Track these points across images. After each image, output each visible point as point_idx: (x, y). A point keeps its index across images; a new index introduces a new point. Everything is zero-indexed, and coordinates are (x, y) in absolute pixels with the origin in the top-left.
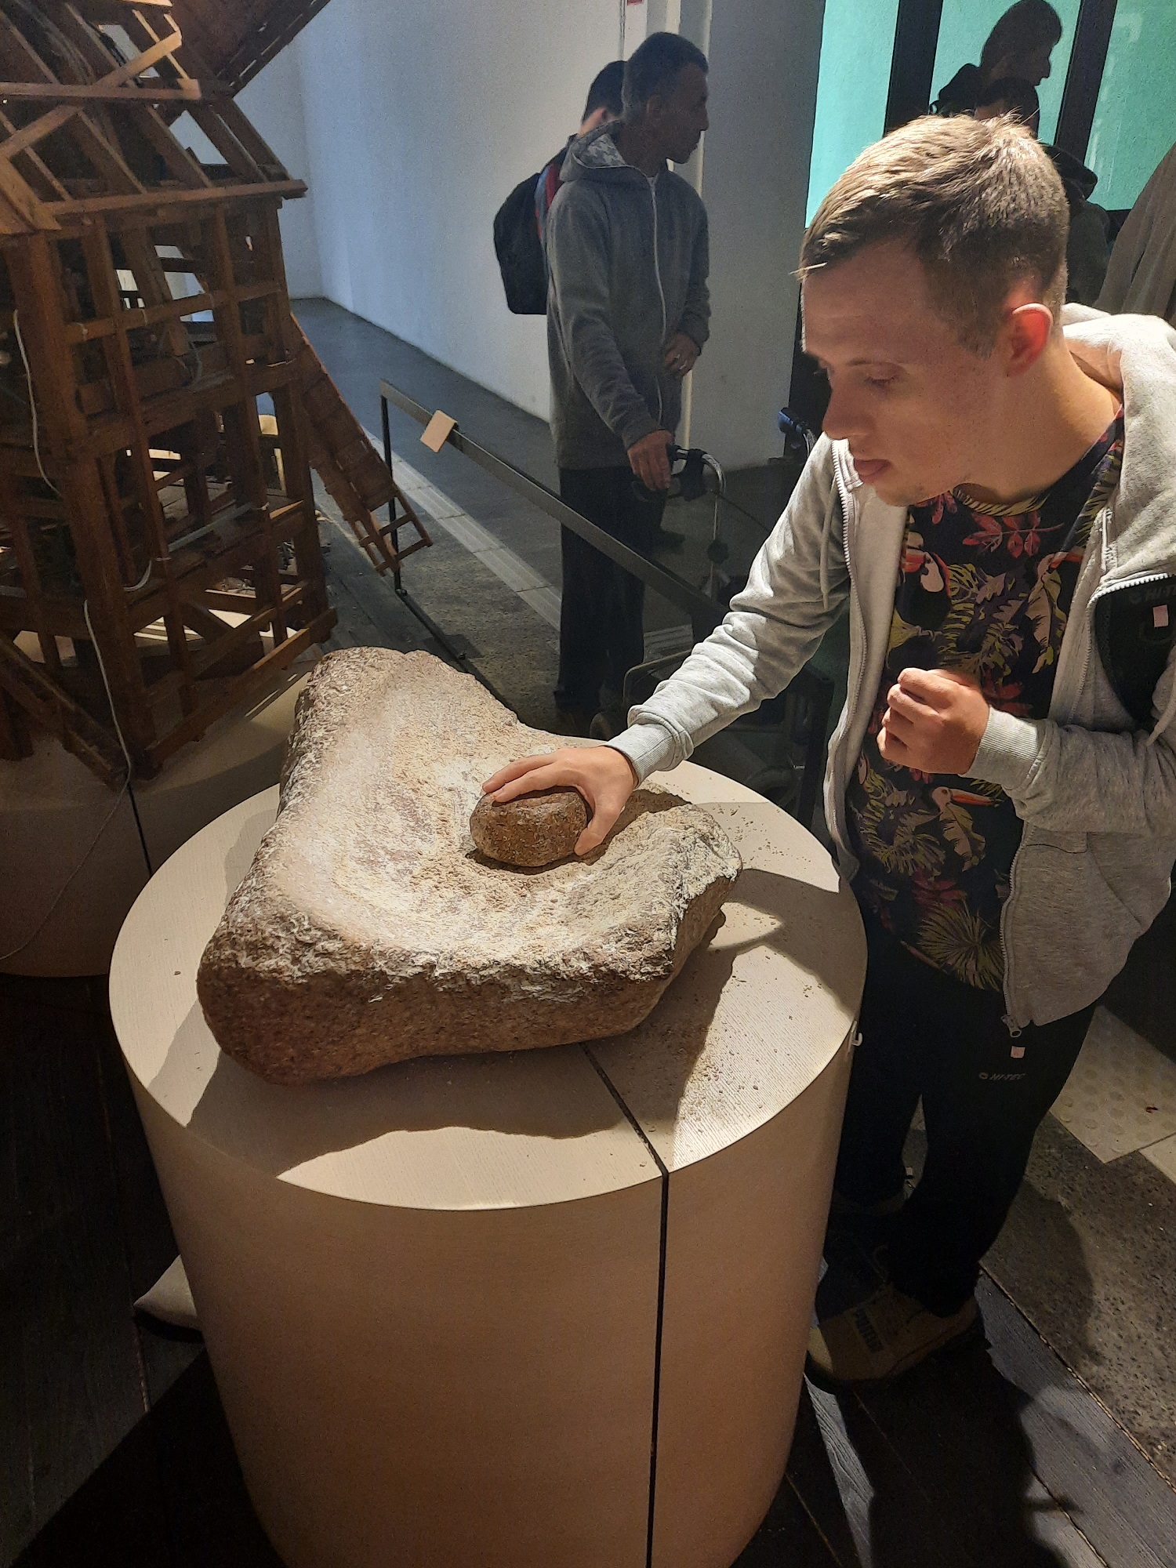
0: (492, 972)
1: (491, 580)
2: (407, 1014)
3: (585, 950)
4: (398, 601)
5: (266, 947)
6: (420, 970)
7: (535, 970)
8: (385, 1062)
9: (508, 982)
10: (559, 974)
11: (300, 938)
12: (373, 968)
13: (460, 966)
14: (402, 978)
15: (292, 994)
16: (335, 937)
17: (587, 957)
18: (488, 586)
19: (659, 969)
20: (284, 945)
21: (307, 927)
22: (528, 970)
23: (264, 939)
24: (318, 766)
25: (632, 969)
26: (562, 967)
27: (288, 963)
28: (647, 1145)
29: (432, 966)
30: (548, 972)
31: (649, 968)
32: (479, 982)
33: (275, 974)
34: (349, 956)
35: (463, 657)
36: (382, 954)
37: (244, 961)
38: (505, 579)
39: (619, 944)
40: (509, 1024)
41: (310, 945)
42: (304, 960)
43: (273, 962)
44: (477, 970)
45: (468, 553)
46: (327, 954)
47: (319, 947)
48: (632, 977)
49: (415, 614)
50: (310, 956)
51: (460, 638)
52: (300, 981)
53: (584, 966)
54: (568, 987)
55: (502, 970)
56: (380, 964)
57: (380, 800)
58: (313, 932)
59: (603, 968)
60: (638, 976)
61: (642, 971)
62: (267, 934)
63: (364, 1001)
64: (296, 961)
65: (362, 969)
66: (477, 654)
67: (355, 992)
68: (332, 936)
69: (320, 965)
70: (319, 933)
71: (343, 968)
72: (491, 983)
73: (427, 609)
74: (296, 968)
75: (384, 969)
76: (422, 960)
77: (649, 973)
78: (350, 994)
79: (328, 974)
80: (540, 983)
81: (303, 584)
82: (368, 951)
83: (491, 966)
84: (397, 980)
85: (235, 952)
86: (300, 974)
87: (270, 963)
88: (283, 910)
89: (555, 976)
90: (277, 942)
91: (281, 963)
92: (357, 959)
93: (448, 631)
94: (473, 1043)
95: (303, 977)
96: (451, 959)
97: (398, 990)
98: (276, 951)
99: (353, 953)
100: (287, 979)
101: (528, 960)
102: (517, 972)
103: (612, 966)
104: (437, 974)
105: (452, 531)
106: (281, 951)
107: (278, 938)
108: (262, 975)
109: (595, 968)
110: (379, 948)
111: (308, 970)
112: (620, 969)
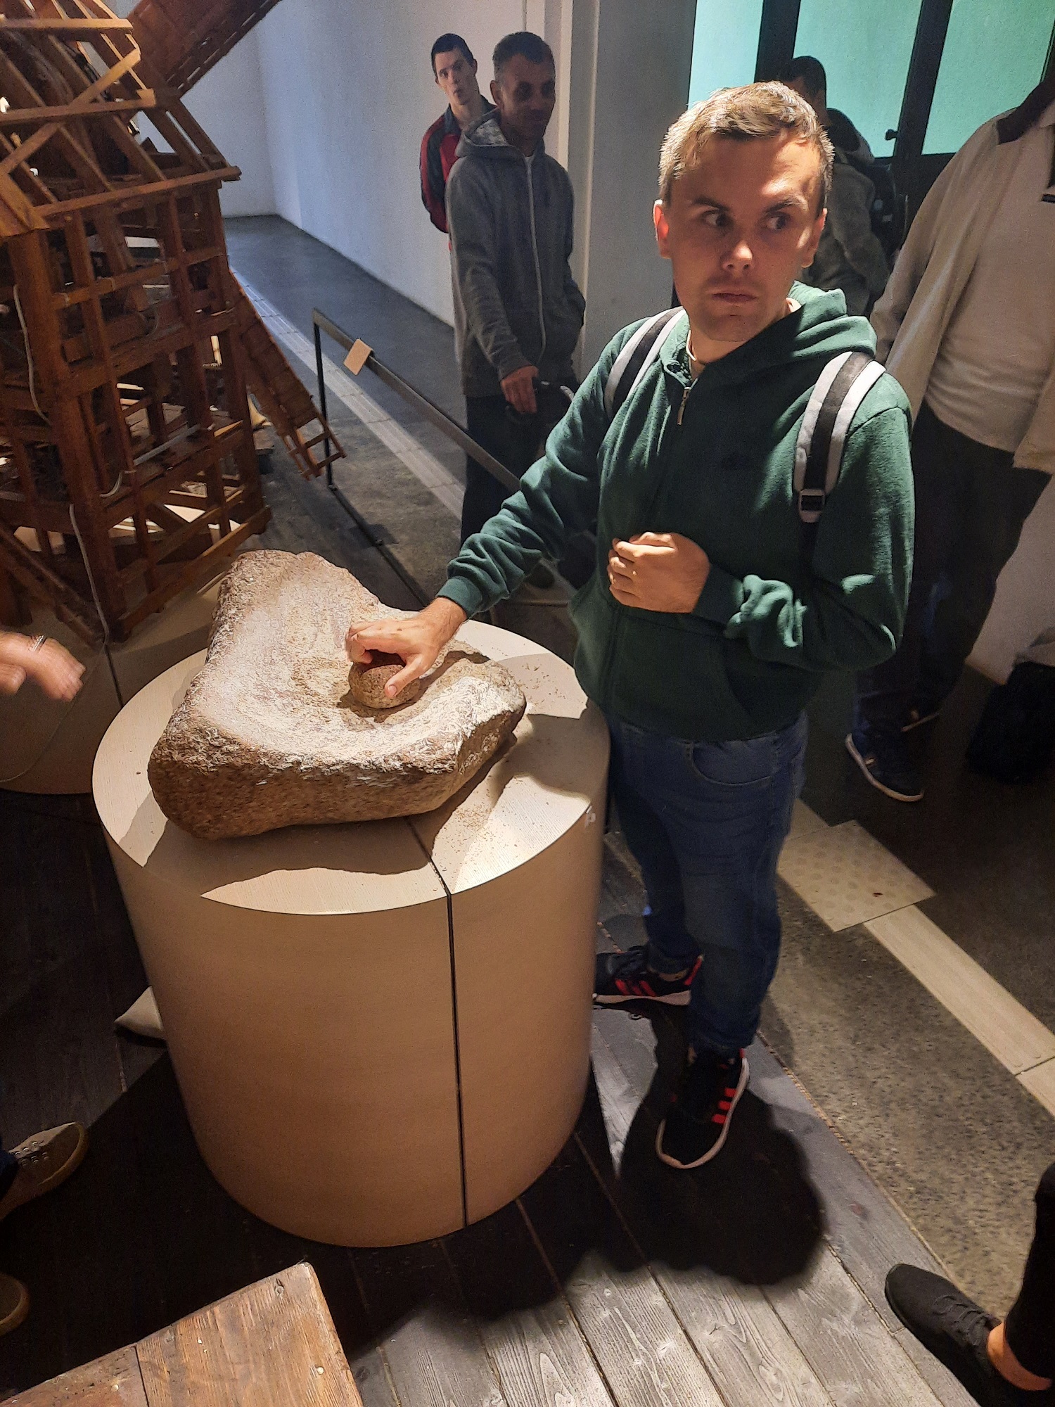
0: (338, 767)
1: (409, 477)
2: (284, 794)
3: (399, 754)
4: (330, 496)
5: (191, 748)
6: (291, 765)
7: (366, 766)
8: (272, 827)
9: (349, 774)
10: (381, 769)
11: (211, 743)
12: (259, 762)
13: (318, 763)
14: (278, 770)
15: (206, 778)
16: (235, 743)
17: (400, 759)
18: (404, 483)
19: (446, 766)
20: (202, 747)
21: (216, 736)
22: (362, 767)
23: (189, 743)
24: (231, 633)
25: (428, 766)
26: (383, 765)
27: (204, 758)
28: (440, 879)
29: (299, 763)
30: (374, 768)
31: (440, 766)
32: (330, 774)
33: (196, 765)
34: (243, 754)
35: (381, 544)
36: (265, 754)
37: (177, 757)
38: (420, 476)
39: (422, 750)
40: (352, 802)
41: (219, 747)
42: (215, 757)
43: (194, 757)
44: (329, 767)
45: (391, 454)
46: (229, 753)
47: (224, 748)
48: (428, 771)
49: (344, 506)
50: (218, 755)
51: (380, 527)
52: (212, 770)
53: (398, 764)
54: (388, 777)
55: (345, 767)
56: (264, 760)
57: (274, 657)
58: (221, 739)
59: (409, 766)
60: (432, 771)
61: (435, 767)
62: (191, 740)
63: (253, 784)
64: (209, 757)
65: (252, 763)
66: (393, 541)
67: (248, 778)
68: (232, 742)
69: (225, 759)
70: (224, 740)
71: (239, 762)
72: (338, 774)
73: (355, 503)
74: (209, 761)
75: (267, 764)
76: (292, 759)
77: (439, 769)
78: (244, 779)
79: (229, 766)
80: (369, 775)
81: (243, 487)
82: (255, 752)
83: (338, 764)
84: (275, 771)
85: (170, 751)
86: (212, 765)
87: (194, 758)
88: (201, 725)
89: (378, 770)
90: (197, 745)
91: (200, 758)
92: (248, 757)
93: (370, 522)
94: (330, 815)
95: (213, 767)
96: (312, 759)
97: (276, 778)
98: (197, 751)
99: (246, 753)
100: (203, 768)
101: (362, 761)
102: (355, 768)
103: (415, 764)
104: (302, 768)
105: (378, 434)
106: (200, 751)
107: (198, 742)
108: (188, 766)
109: (404, 765)
110: (264, 751)
111: (217, 763)
112: (420, 766)
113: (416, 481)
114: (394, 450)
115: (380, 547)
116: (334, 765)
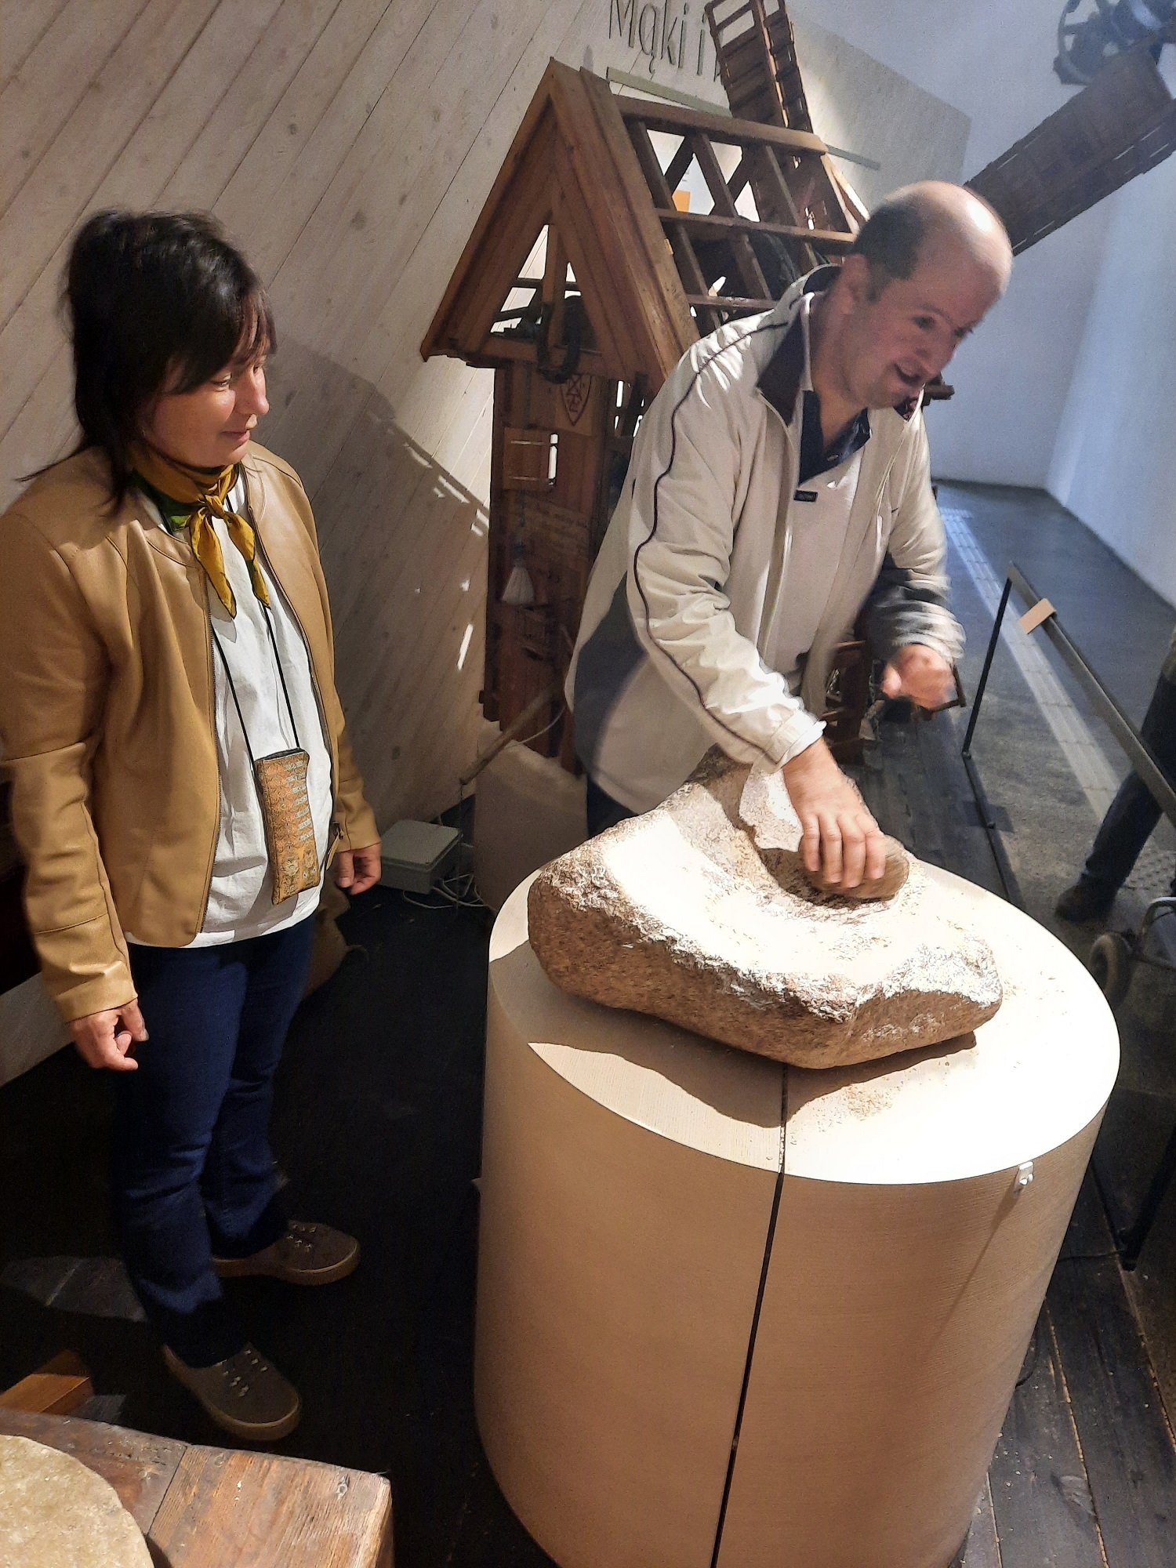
0: (715, 964)
1: (1064, 770)
3: (787, 977)
4: (960, 763)
5: (571, 879)
6: (664, 939)
7: (745, 975)
9: (724, 977)
10: (759, 985)
11: (593, 881)
12: (631, 921)
13: (695, 950)
14: (650, 939)
15: (574, 916)
16: (616, 890)
17: (785, 982)
18: (1058, 775)
19: (835, 1013)
20: (583, 882)
21: (602, 876)
22: (740, 974)
23: (572, 872)
25: (813, 1003)
26: (764, 981)
27: (580, 894)
28: (782, 1151)
29: (674, 941)
30: (753, 980)
31: (828, 1009)
32: (703, 968)
33: (569, 898)
34: (618, 905)
35: (993, 827)
36: (642, 916)
37: (556, 882)
38: (1078, 773)
39: (815, 983)
40: (720, 1014)
41: (598, 888)
42: (590, 896)
43: (571, 889)
44: (705, 959)
45: (1054, 741)
46: (605, 898)
47: (602, 892)
48: (810, 1009)
49: (969, 775)
50: (594, 896)
51: (1001, 810)
52: (582, 909)
53: (780, 987)
54: (763, 998)
55: (722, 966)
56: (638, 922)
58: (604, 881)
59: (792, 994)
60: (816, 1011)
61: (821, 1008)
62: (575, 870)
63: (619, 943)
64: (585, 894)
65: (623, 918)
66: (1009, 828)
67: (615, 933)
68: (614, 888)
69: (598, 903)
70: (607, 883)
71: (610, 911)
72: (711, 972)
73: (984, 778)
74: (583, 899)
75: (640, 927)
76: (668, 933)
77: (826, 1012)
78: (611, 933)
79: (600, 911)
80: (744, 987)
82: (632, 908)
83: (716, 960)
84: (646, 939)
85: (553, 874)
86: (583, 904)
87: (569, 890)
88: (593, 860)
89: (756, 984)
90: (579, 878)
91: (576, 892)
92: (622, 909)
93: (990, 801)
95: (584, 907)
96: (691, 943)
97: (644, 947)
98: (576, 883)
99: (622, 905)
100: (574, 904)
101: (743, 966)
102: (732, 972)
103: (798, 994)
104: (676, 948)
105: (1049, 718)
106: (579, 885)
107: (581, 875)
108: (561, 895)
109: (786, 990)
110: (642, 911)
111: (590, 903)
112: (802, 1000)
113: (1071, 777)
114: (1059, 737)
115: (991, 831)
116: (711, 959)
